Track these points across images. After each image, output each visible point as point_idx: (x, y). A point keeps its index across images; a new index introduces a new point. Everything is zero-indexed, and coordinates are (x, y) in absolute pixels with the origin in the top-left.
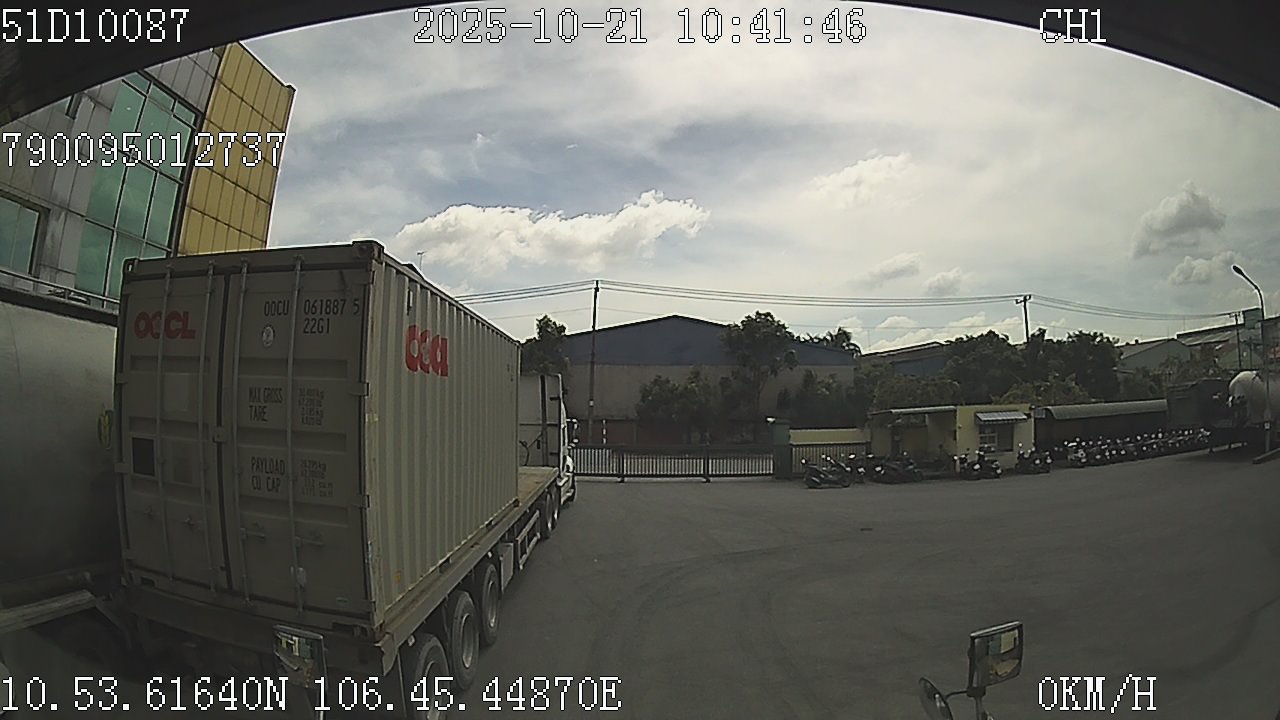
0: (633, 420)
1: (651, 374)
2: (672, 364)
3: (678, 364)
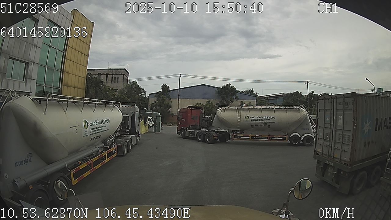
1: (196, 101)
3: (204, 99)
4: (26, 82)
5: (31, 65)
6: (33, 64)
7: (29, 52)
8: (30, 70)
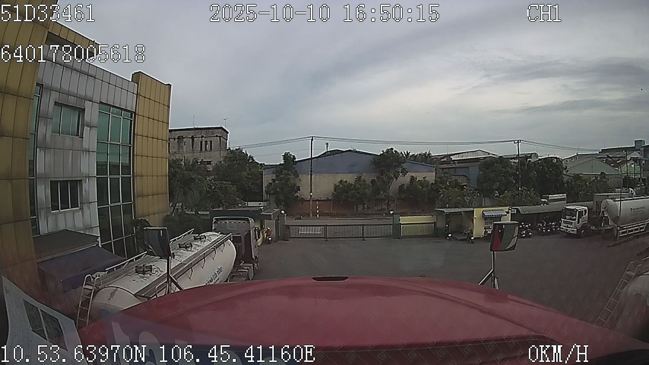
0: (330, 200)
1: (339, 177)
2: (349, 173)
3: (351, 173)
4: (82, 209)
5: (86, 182)
6: (88, 179)
7: (79, 162)
8: (85, 191)
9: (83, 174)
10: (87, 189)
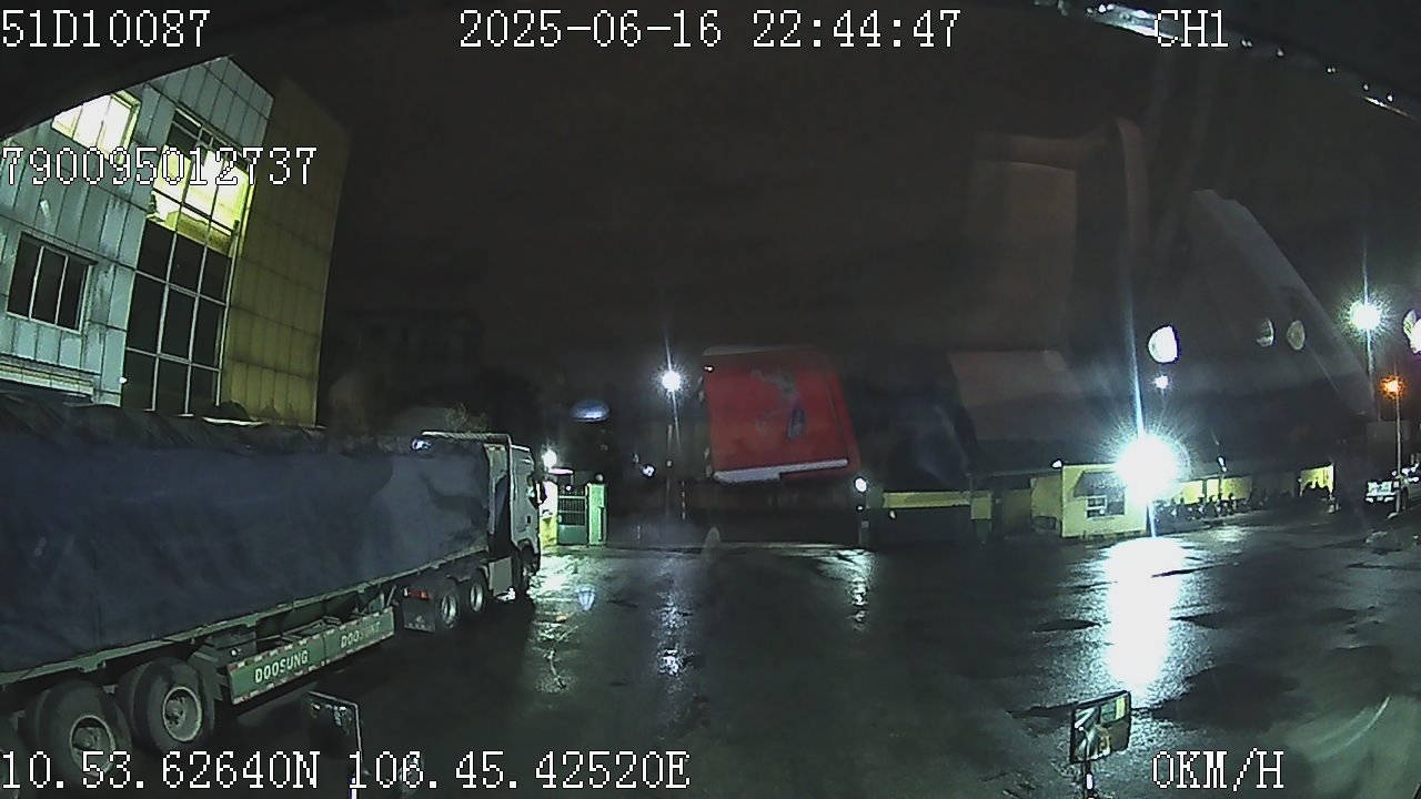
4: (84, 337)
5: (106, 272)
6: (115, 267)
7: (100, 222)
8: (102, 291)
9: (103, 250)
10: (107, 289)
